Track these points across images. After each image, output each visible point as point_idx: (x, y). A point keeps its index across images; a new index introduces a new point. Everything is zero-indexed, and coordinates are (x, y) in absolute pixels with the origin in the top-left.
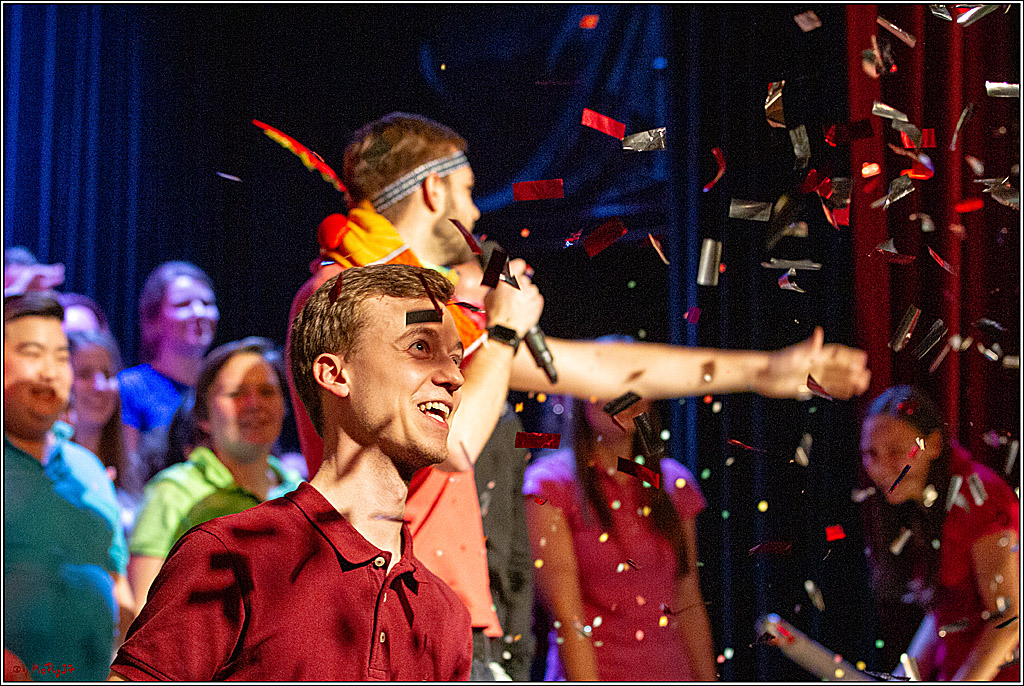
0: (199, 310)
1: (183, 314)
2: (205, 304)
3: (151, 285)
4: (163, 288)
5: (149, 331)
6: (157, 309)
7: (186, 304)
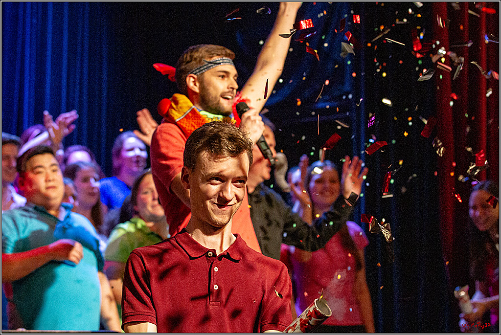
0: (137, 152)
1: (131, 154)
2: (141, 150)
3: (117, 142)
4: (122, 143)
5: (116, 163)
6: (119, 152)
7: (132, 149)
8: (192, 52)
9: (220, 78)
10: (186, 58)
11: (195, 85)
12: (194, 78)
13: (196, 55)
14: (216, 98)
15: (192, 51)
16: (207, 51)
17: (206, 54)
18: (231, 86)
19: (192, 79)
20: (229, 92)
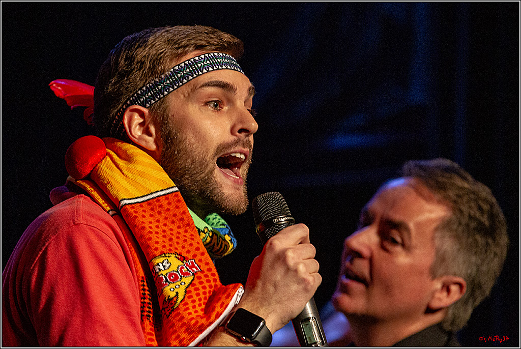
8: (130, 49)
9: (210, 108)
10: (117, 63)
11: (147, 132)
12: (142, 115)
13: (141, 53)
14: (203, 164)
15: (131, 46)
16: (169, 41)
17: (168, 50)
18: (239, 127)
19: (137, 119)
20: (236, 143)
